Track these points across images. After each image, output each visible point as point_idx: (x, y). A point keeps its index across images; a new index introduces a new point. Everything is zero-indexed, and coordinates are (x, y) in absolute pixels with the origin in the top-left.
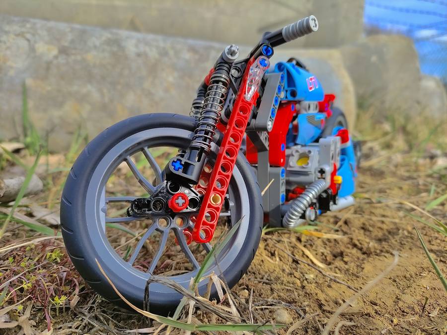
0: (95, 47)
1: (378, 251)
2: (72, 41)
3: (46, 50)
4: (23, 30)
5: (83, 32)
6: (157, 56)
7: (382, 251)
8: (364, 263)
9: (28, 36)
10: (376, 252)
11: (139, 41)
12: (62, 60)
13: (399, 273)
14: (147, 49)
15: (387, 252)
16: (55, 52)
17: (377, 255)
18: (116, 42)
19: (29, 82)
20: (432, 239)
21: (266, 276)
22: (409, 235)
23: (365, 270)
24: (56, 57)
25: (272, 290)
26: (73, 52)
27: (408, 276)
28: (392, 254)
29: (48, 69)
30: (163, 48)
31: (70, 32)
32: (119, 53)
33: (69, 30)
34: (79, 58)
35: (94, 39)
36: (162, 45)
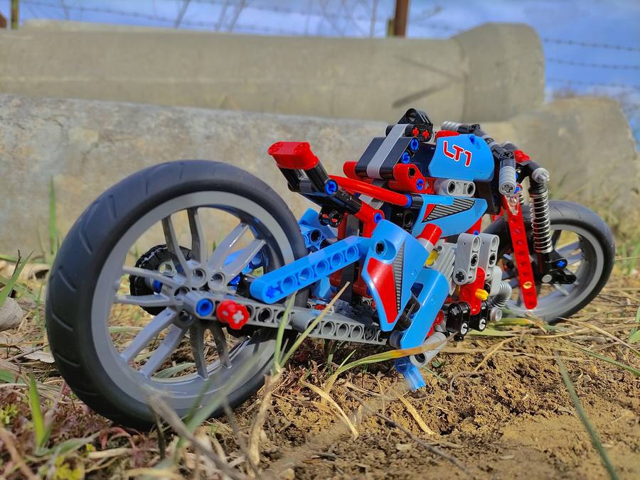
0: (149, 129)
1: (536, 408)
2: (119, 123)
3: (83, 136)
4: (57, 112)
5: (136, 111)
6: (233, 138)
7: (541, 407)
8: (504, 426)
9: (61, 120)
10: (532, 409)
11: (210, 119)
12: (104, 148)
13: (563, 442)
14: (220, 130)
15: (550, 408)
16: (95, 139)
17: (532, 414)
18: (179, 122)
19: (59, 179)
20: (632, 388)
21: (333, 447)
22: (594, 381)
23: (504, 438)
24: (96, 145)
25: (334, 469)
26: (119, 137)
27: (579, 447)
28: (556, 411)
29: (84, 160)
30: (243, 127)
31: (118, 111)
32: (181, 136)
33: (116, 109)
34: (126, 145)
35: (148, 119)
36: (241, 123)
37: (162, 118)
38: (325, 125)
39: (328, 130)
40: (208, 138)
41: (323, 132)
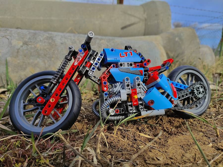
0: (41, 40)
1: (176, 133)
2: (30, 38)
3: (17, 43)
4: (6, 34)
5: (35, 34)
7: (177, 133)
8: (168, 139)
9: (8, 37)
10: (175, 133)
11: (62, 37)
12: (25, 47)
13: (185, 143)
14: (66, 41)
15: (180, 133)
16: (21, 44)
17: (175, 135)
18: (51, 38)
19: (9, 59)
20: (202, 126)
21: (120, 148)
22: (191, 124)
23: (169, 143)
24: (22, 46)
25: (122, 154)
26: (30, 43)
27: (189, 144)
28: (182, 134)
29: (18, 52)
30: (74, 40)
31: (29, 34)
32: (52, 43)
33: (28, 33)
34: (33, 46)
35: (40, 37)
36: (73, 38)
37: (45, 36)
38: (102, 39)
39: (103, 41)
40: (62, 44)
41: (101, 42)
